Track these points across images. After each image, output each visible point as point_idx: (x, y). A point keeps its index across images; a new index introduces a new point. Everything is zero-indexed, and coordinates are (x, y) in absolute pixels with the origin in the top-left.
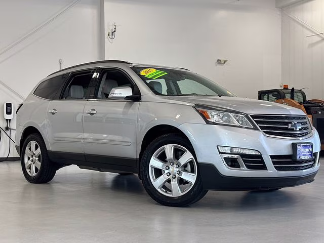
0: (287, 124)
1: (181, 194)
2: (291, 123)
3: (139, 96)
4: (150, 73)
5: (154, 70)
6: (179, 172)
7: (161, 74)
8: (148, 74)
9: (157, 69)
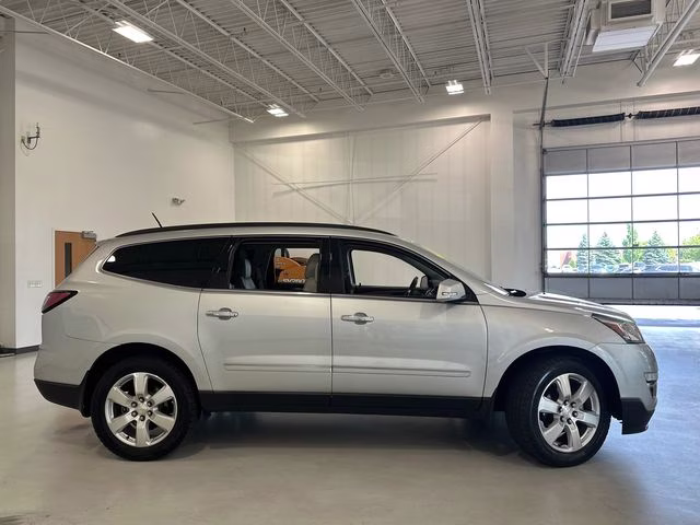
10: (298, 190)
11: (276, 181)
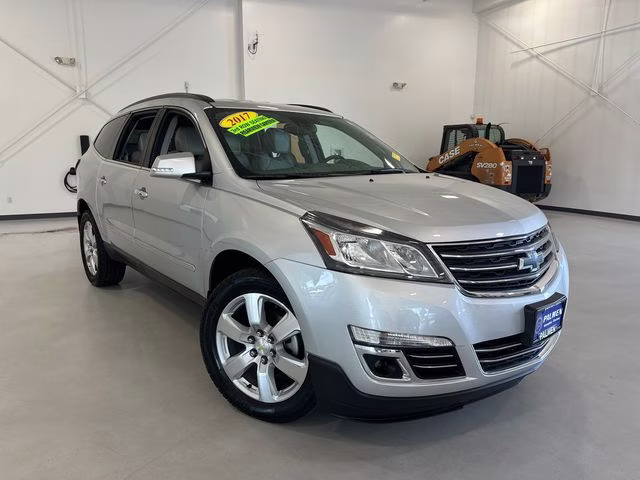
0: (515, 258)
1: (276, 399)
2: (524, 255)
3: (208, 173)
4: (243, 122)
5: (253, 116)
6: (275, 353)
7: (264, 124)
8: (238, 125)
9: (260, 112)
10: (537, 57)
11: (515, 49)
